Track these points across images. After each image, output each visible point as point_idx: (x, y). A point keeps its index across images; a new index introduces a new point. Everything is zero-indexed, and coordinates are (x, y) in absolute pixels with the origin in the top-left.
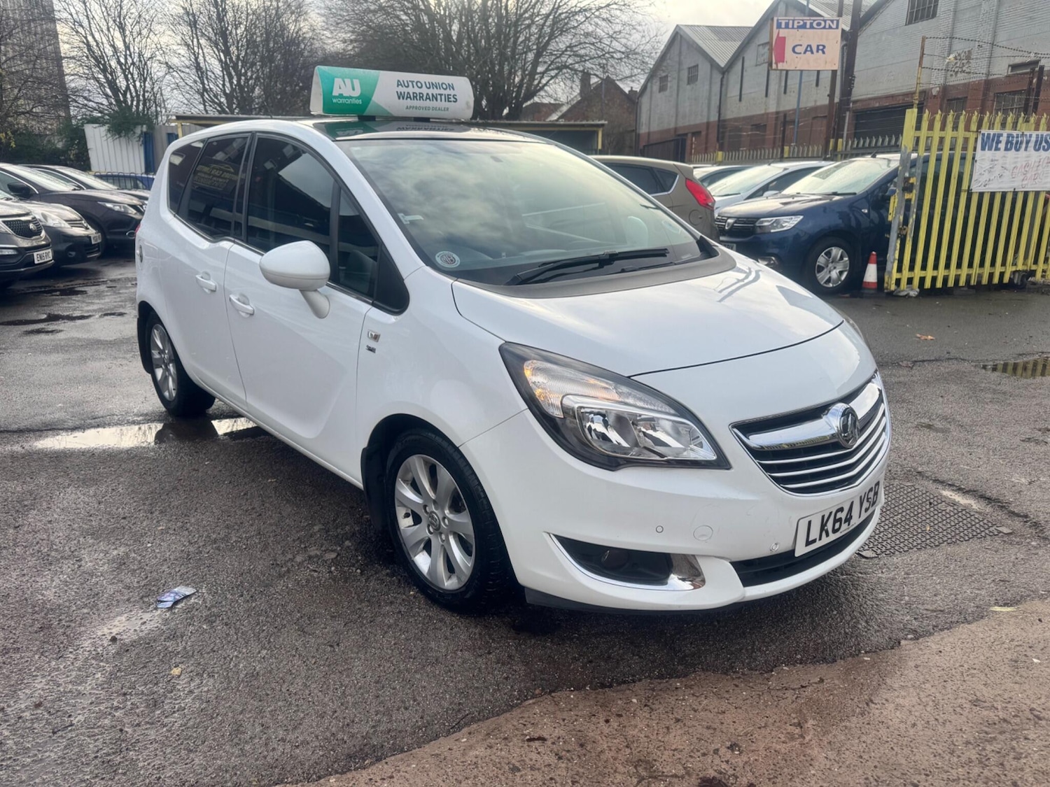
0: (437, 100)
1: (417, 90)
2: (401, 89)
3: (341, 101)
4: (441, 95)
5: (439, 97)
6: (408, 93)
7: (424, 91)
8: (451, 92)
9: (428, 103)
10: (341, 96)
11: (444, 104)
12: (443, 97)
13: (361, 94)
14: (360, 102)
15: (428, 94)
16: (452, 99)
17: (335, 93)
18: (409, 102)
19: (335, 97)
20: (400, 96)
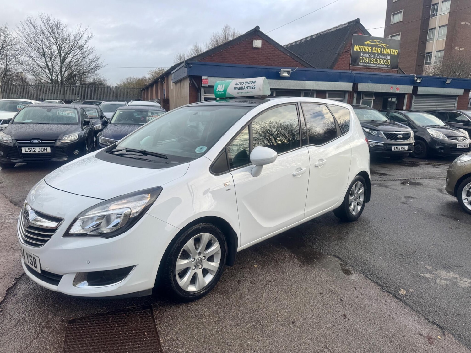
0: (247, 89)
1: (241, 86)
2: (237, 86)
3: (218, 93)
4: (249, 86)
5: (248, 87)
6: (238, 87)
7: (244, 86)
8: (253, 85)
9: (244, 91)
10: (219, 91)
11: (250, 90)
12: (250, 87)
13: (224, 90)
14: (223, 93)
15: (244, 87)
16: (253, 88)
17: (217, 91)
18: (238, 91)
19: (217, 92)
20: (235, 89)
